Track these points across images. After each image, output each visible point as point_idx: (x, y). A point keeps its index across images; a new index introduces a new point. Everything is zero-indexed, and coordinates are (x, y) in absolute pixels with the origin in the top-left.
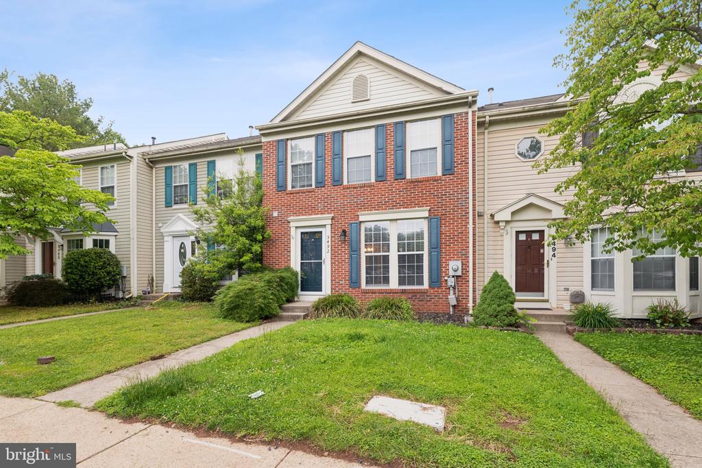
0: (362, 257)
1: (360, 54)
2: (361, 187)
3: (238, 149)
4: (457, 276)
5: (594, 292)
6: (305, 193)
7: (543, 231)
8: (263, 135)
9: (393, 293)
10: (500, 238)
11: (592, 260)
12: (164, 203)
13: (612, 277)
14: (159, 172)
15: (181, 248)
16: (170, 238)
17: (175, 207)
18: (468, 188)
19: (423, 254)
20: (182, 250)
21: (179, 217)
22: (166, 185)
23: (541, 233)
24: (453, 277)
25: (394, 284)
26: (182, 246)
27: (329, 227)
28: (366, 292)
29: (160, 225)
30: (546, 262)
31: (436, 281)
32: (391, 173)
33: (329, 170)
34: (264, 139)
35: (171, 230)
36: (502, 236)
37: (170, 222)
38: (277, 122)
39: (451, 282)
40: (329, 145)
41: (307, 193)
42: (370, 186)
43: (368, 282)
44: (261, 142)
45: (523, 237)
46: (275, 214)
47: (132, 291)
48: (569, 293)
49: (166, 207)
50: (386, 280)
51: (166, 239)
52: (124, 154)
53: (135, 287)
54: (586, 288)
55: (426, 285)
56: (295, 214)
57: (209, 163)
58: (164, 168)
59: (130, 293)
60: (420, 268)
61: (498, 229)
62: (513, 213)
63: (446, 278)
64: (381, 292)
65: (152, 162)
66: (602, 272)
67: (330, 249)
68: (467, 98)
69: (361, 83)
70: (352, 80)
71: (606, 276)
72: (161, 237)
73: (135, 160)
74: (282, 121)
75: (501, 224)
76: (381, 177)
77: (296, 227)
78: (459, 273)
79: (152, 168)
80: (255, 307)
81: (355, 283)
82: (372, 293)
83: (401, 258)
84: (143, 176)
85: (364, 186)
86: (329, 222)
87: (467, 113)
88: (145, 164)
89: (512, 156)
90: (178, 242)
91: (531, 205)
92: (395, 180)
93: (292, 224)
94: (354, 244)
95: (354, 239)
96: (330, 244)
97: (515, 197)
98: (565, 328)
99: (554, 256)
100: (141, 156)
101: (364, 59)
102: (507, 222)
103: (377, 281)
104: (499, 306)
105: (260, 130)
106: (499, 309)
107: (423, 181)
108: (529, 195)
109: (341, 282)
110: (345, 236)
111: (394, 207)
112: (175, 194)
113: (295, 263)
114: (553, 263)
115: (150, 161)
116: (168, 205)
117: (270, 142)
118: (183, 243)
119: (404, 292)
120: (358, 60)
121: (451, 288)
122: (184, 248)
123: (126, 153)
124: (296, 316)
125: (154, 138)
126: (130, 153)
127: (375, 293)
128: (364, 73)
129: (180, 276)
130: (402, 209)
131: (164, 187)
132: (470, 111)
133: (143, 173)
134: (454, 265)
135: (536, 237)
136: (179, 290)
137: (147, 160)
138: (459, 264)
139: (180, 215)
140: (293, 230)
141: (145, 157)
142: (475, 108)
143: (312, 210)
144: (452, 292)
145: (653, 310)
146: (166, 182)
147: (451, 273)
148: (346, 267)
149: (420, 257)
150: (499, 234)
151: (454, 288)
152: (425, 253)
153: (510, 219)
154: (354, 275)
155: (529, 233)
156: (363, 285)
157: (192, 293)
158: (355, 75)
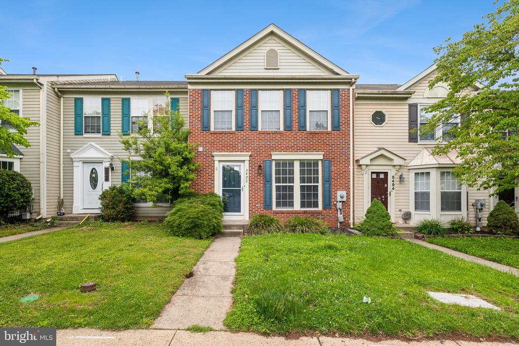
0: (273, 186)
1: (272, 33)
2: (273, 134)
3: (165, 92)
4: (343, 201)
5: (416, 212)
6: (227, 134)
7: (387, 172)
8: (190, 83)
9: (297, 213)
10: (361, 176)
11: (415, 192)
12: (74, 131)
13: (428, 203)
14: (68, 102)
15: (92, 172)
16: (81, 164)
17: (85, 135)
18: (350, 141)
19: (318, 186)
20: (94, 175)
21: (91, 145)
22: (76, 114)
23: (386, 174)
24: (340, 202)
25: (297, 206)
26: (94, 171)
27: (247, 163)
28: (276, 213)
29: (69, 151)
30: (389, 192)
31: (328, 204)
32: (295, 125)
33: (247, 117)
34: (190, 87)
35: (82, 156)
36: (363, 174)
37: (81, 149)
38: (203, 74)
39: (339, 205)
40: (246, 98)
41: (229, 135)
42: (280, 133)
43: (278, 205)
44: (187, 88)
45: (374, 176)
46: (201, 149)
47: (42, 211)
48: (402, 213)
49: (76, 135)
50: (291, 204)
51: (75, 164)
52: (35, 81)
53: (45, 208)
54: (412, 209)
55: (320, 208)
56: (218, 150)
57: (123, 99)
58: (74, 99)
59: (39, 214)
60: (316, 196)
61: (360, 170)
62: (371, 160)
63: (335, 203)
64: (288, 213)
65: (60, 92)
66: (421, 199)
67: (248, 179)
68: (351, 79)
69: (272, 55)
70: (266, 51)
71: (424, 202)
72: (70, 162)
73: (45, 87)
74: (207, 74)
75: (363, 167)
76: (288, 127)
77: (219, 161)
78: (345, 199)
79: (59, 97)
80: (211, 226)
81: (268, 206)
82: (282, 213)
83: (302, 188)
84: (51, 104)
85: (275, 133)
86: (248, 158)
87: (349, 90)
88: (53, 92)
89: (369, 122)
90: (88, 168)
91: (382, 156)
92: (299, 130)
93: (216, 158)
94: (268, 177)
95: (268, 172)
96: (248, 175)
97: (372, 149)
98: (414, 235)
99: (393, 189)
100: (50, 85)
101: (274, 38)
102: (367, 165)
103: (285, 205)
104: (383, 222)
105: (188, 79)
106: (384, 224)
107: (319, 134)
108: (380, 149)
109: (257, 205)
110: (260, 170)
111: (298, 150)
112: (85, 123)
113: (218, 189)
114: (393, 193)
115: (58, 91)
116: (78, 132)
117: (195, 90)
118: (93, 169)
119: (305, 212)
120: (269, 38)
121: (339, 210)
122: (96, 173)
123: (37, 80)
124: (237, 232)
125: (35, 69)
126: (42, 80)
127: (284, 213)
128: (276, 49)
129: (99, 199)
130: (304, 152)
131: (73, 116)
132: (351, 89)
133: (52, 101)
134: (341, 194)
135: (382, 176)
136: (99, 211)
137: (56, 90)
138: (344, 193)
139: (93, 143)
140: (216, 163)
141: (53, 86)
142: (354, 87)
143: (233, 148)
144: (339, 212)
145: (453, 223)
146: (75, 112)
147: (339, 199)
148: (261, 194)
149: (316, 188)
150: (360, 173)
151: (341, 210)
152: (320, 185)
153: (369, 164)
154: (268, 200)
155: (378, 174)
156: (274, 208)
157: (115, 214)
158: (268, 48)
